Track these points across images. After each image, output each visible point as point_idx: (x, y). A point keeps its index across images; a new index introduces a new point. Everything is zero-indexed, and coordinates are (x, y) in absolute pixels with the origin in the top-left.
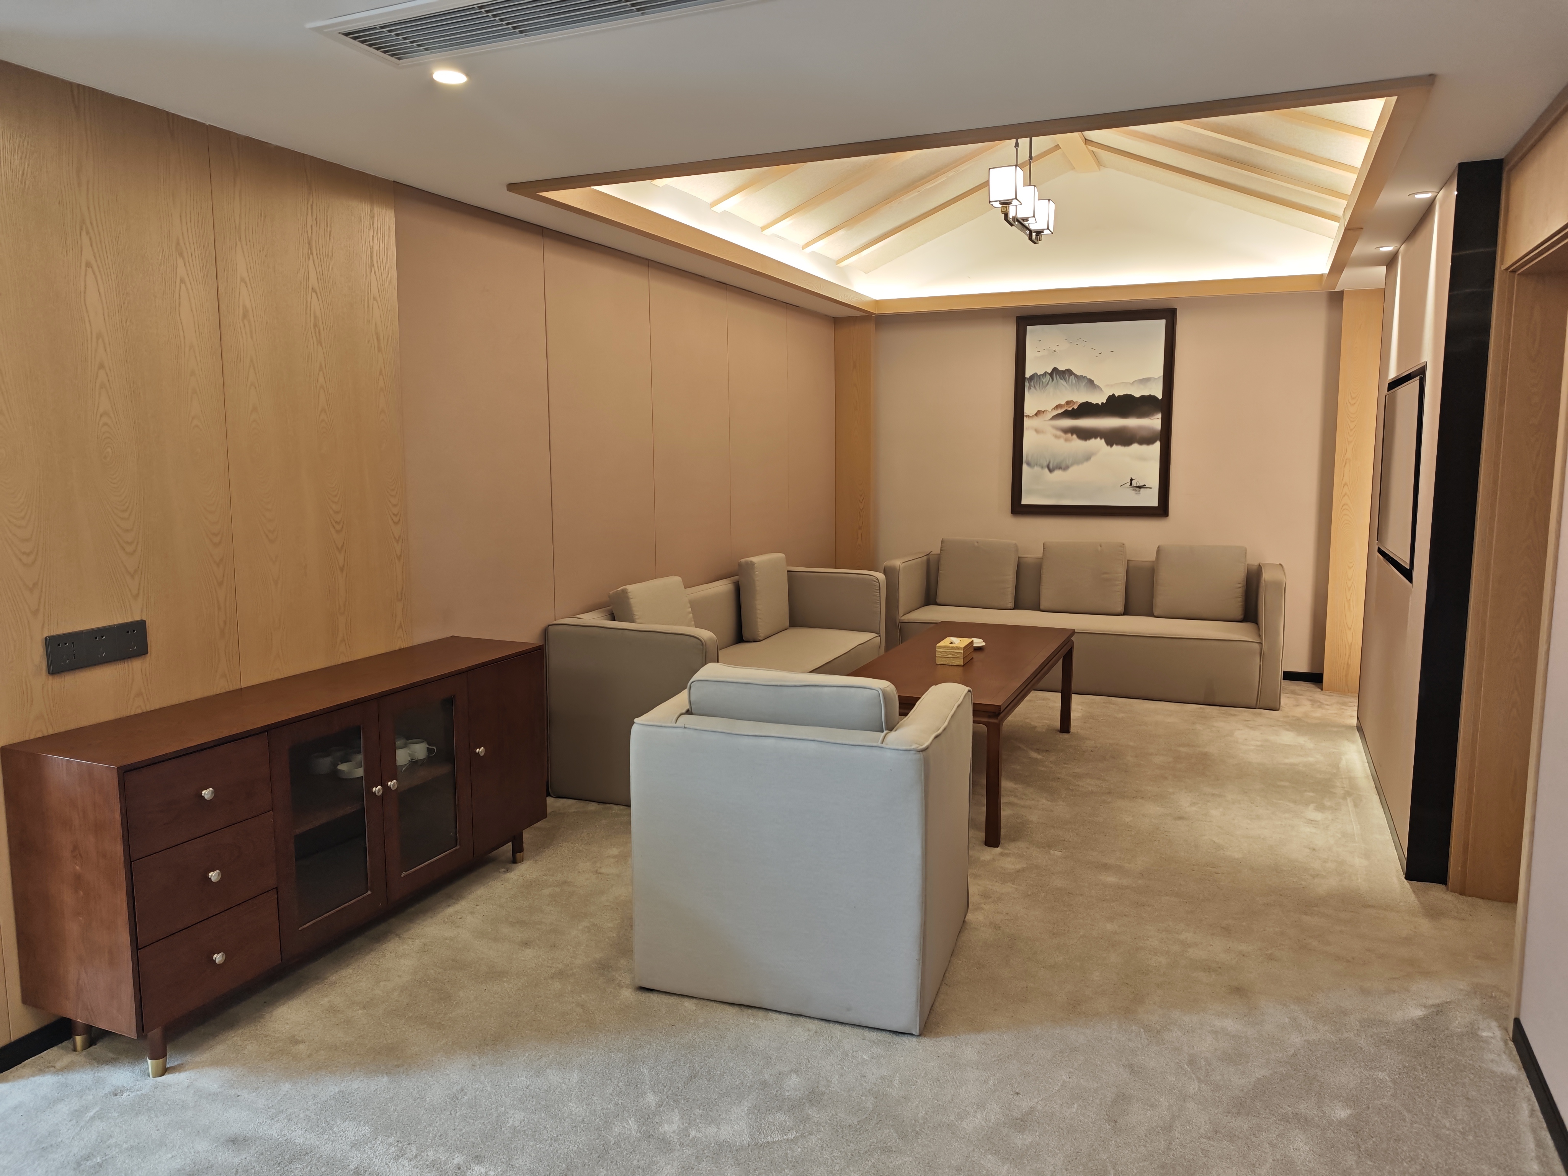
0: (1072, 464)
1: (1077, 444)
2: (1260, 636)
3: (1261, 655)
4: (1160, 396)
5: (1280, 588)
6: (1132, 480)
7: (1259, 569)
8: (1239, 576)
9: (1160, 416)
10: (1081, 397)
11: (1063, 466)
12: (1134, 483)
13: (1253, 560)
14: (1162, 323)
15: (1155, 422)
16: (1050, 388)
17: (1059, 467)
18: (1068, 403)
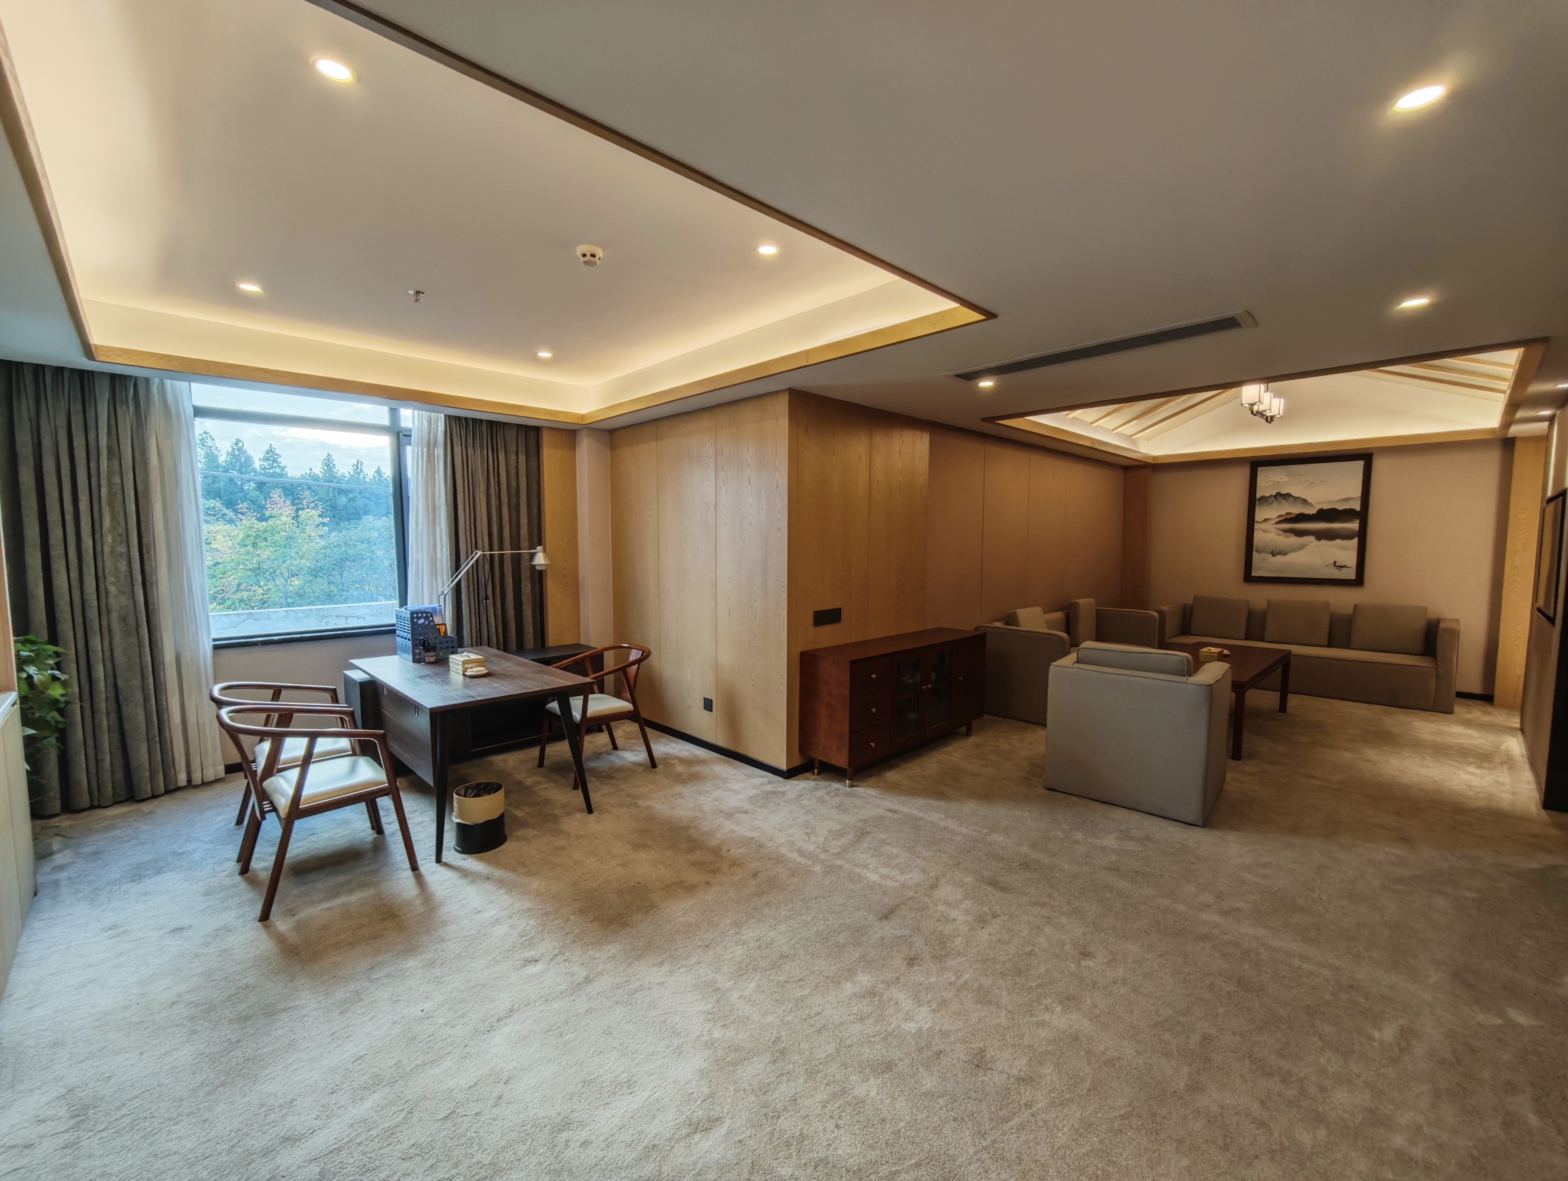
0: (1291, 552)
1: (1293, 540)
2: (1436, 664)
3: (1438, 676)
4: (1358, 508)
5: (1454, 634)
6: (1335, 562)
7: (1438, 621)
8: (1421, 624)
9: (1358, 521)
10: (1296, 510)
11: (1283, 552)
12: (1337, 564)
13: (1432, 615)
14: (1361, 463)
15: (1355, 525)
16: (1275, 505)
17: (1280, 553)
18: (1288, 514)
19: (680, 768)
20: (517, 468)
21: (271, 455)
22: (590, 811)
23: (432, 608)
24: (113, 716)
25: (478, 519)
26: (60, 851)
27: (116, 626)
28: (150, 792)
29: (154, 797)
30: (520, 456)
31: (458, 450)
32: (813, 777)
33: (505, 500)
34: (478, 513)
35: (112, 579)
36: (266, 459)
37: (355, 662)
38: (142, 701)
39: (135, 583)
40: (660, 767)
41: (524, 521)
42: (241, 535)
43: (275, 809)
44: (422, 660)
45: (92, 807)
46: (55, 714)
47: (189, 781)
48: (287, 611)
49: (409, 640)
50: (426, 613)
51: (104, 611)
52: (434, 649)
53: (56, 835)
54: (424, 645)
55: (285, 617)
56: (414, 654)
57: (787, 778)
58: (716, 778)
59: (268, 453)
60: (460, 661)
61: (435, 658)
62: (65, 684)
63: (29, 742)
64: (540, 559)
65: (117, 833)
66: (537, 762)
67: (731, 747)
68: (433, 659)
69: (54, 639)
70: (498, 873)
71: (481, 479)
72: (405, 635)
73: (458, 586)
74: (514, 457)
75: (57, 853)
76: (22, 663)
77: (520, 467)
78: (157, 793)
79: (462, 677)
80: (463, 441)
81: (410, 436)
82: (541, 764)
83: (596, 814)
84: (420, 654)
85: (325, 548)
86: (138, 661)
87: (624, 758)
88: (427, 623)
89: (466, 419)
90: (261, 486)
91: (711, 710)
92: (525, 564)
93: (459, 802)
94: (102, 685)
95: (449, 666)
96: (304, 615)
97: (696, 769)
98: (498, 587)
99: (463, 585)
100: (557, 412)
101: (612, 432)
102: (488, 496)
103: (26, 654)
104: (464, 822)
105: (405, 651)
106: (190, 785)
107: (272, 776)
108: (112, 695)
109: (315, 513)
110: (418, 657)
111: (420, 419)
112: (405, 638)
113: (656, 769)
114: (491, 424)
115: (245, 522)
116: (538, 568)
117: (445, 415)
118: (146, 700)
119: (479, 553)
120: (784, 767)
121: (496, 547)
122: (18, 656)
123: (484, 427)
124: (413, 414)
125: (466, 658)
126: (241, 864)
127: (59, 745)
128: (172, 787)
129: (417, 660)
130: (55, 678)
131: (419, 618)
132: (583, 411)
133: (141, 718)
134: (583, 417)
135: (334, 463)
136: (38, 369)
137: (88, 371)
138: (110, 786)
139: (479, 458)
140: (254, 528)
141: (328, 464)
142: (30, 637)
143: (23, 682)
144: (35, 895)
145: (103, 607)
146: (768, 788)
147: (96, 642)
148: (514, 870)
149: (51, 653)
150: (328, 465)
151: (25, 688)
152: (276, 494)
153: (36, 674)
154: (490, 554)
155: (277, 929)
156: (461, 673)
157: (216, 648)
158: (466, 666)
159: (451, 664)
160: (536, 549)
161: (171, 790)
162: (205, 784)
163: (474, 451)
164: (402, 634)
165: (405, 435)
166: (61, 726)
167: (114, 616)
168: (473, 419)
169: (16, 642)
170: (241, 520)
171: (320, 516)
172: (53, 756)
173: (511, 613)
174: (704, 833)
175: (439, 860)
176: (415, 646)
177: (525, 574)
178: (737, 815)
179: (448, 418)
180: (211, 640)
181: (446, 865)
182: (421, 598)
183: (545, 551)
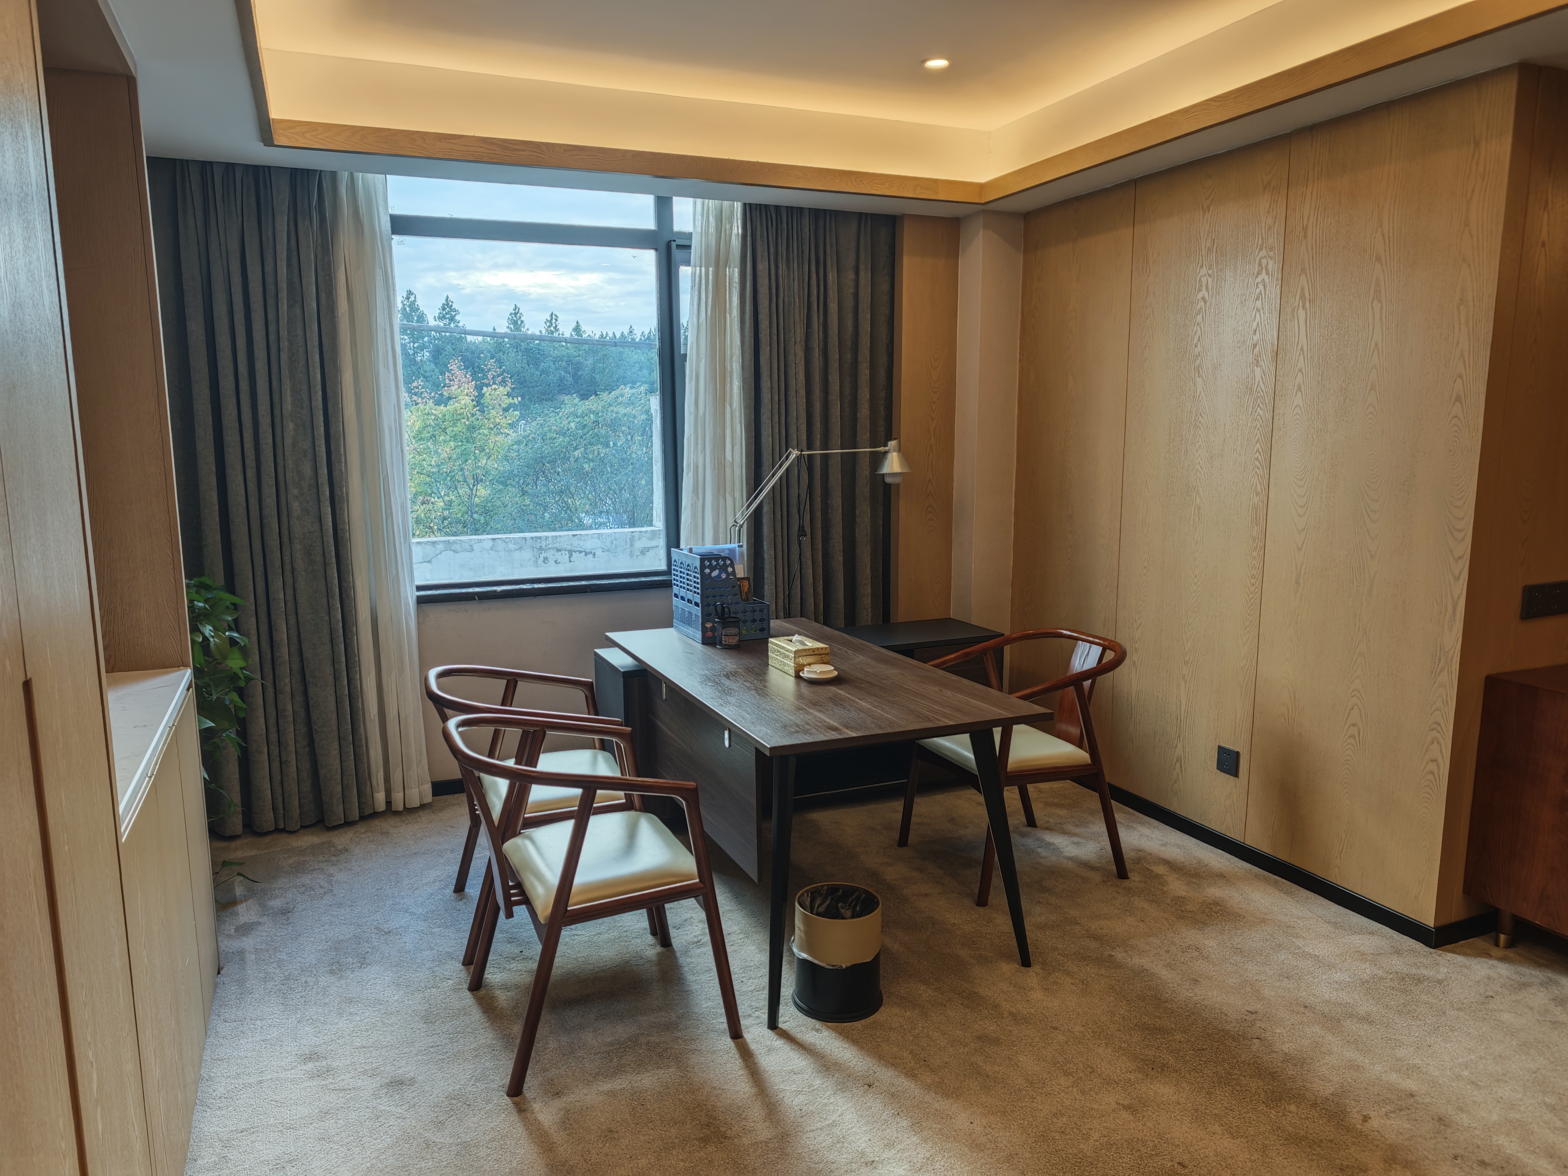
19: (1177, 887)
20: (856, 295)
21: (448, 311)
22: (1026, 962)
23: (729, 550)
24: (299, 698)
25: (792, 393)
26: (246, 899)
27: (300, 564)
28: (342, 816)
29: (348, 824)
30: (862, 274)
31: (762, 266)
32: (1495, 951)
33: (834, 355)
34: (792, 382)
35: (296, 492)
36: (441, 318)
37: (612, 635)
38: (331, 679)
39: (322, 497)
40: (1135, 877)
41: (864, 394)
42: (418, 425)
43: (527, 901)
44: (718, 641)
45: (277, 830)
46: (235, 696)
47: (389, 803)
48: (493, 539)
49: (697, 604)
50: (724, 559)
51: (285, 539)
52: (736, 623)
53: (240, 874)
54: (722, 616)
55: (492, 549)
56: (704, 630)
57: (1435, 947)
58: (1263, 921)
59: (444, 309)
60: (791, 652)
61: (737, 638)
62: (245, 652)
63: (206, 736)
64: (893, 464)
65: (306, 879)
66: (896, 835)
67: (1282, 855)
68: (734, 641)
69: (231, 586)
70: (886, 1075)
71: (797, 320)
72: (690, 595)
73: (758, 512)
74: (851, 276)
75: (241, 902)
76: (197, 618)
77: (862, 294)
78: (351, 819)
79: (792, 680)
80: (772, 249)
81: (689, 247)
82: (903, 841)
83: (1036, 968)
84: (713, 629)
85: (518, 443)
86: (327, 618)
87: (1056, 850)
88: (724, 576)
89: (777, 208)
90: (437, 354)
91: (1236, 774)
92: (863, 471)
93: (807, 921)
94: (285, 651)
95: (767, 656)
96: (515, 547)
97: (1215, 892)
98: (819, 514)
99: (766, 509)
100: (936, 181)
101: (1027, 216)
102: (808, 350)
103: (201, 604)
104: (810, 958)
105: (687, 621)
106: (390, 811)
107: (515, 834)
108: (296, 666)
109: (502, 390)
110: (710, 634)
111: (705, 214)
112: (689, 601)
113: (1126, 883)
114: (818, 214)
115: (421, 406)
116: (888, 480)
117: (745, 204)
118: (336, 679)
119: (795, 453)
120: (1429, 919)
121: (818, 443)
122: (191, 608)
123: (806, 221)
124: (695, 203)
125: (801, 647)
126: (472, 967)
127: (240, 741)
128: (368, 811)
129: (708, 641)
130: (233, 642)
131: (713, 569)
132: (982, 178)
133: (332, 705)
134: (981, 187)
135: (522, 318)
136: (206, 167)
137: (263, 167)
138: (296, 803)
139: (796, 282)
140: (432, 414)
141: (516, 319)
142: (205, 580)
143: (197, 647)
144: (219, 973)
145: (285, 532)
146: (1397, 964)
147: (277, 585)
148: (911, 1075)
149: (228, 603)
150: (515, 323)
151: (201, 658)
152: (454, 366)
153: (213, 637)
154: (808, 455)
155: (536, 1119)
156: (792, 672)
157: (421, 601)
158: (802, 660)
159: (770, 654)
160: (886, 445)
161: (368, 816)
162: (409, 811)
163: (788, 268)
164: (682, 593)
165: (678, 246)
166: (242, 715)
167: (297, 546)
168: (787, 207)
169: (188, 586)
170: (416, 404)
171: (508, 395)
172: (232, 754)
173: (838, 559)
174: (1288, 1058)
175: (773, 1024)
176: (706, 617)
177: (863, 489)
178: (1348, 1023)
179: (752, 211)
180: (415, 589)
181: (785, 1035)
182: (700, 531)
183: (899, 450)
